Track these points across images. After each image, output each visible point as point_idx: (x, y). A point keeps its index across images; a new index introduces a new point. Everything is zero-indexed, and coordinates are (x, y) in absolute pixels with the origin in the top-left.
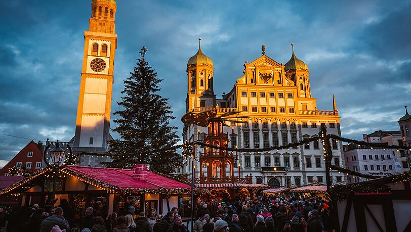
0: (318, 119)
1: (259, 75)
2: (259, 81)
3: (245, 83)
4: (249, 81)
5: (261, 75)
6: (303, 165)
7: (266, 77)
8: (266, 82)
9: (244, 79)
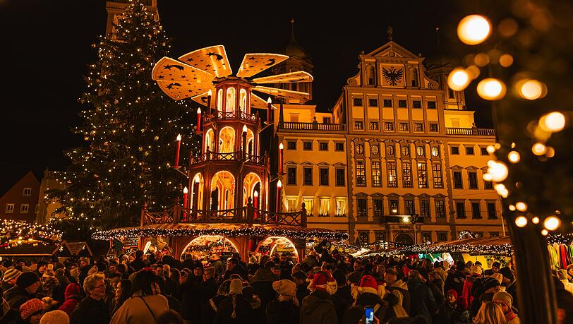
0: (477, 142)
1: (381, 71)
2: (382, 80)
3: (359, 84)
4: (366, 82)
5: (386, 73)
6: (452, 213)
7: (393, 76)
8: (393, 84)
9: (358, 79)
